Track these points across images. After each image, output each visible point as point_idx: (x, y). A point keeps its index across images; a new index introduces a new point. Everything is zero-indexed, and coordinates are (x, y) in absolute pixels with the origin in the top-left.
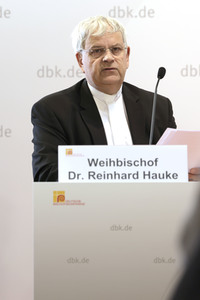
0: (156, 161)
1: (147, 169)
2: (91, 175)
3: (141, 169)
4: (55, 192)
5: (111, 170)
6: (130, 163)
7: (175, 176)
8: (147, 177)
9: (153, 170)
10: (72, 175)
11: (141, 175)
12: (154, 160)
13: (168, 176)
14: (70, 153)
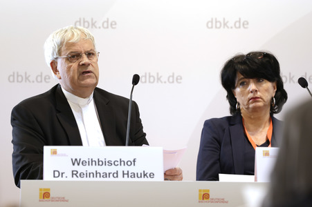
0: (134, 161)
1: (126, 168)
2: (74, 173)
3: (121, 169)
4: (41, 190)
5: (92, 169)
6: (110, 163)
7: (152, 175)
8: (126, 176)
9: (132, 169)
10: (57, 174)
11: (120, 174)
12: (132, 160)
13: (145, 175)
14: (54, 153)
